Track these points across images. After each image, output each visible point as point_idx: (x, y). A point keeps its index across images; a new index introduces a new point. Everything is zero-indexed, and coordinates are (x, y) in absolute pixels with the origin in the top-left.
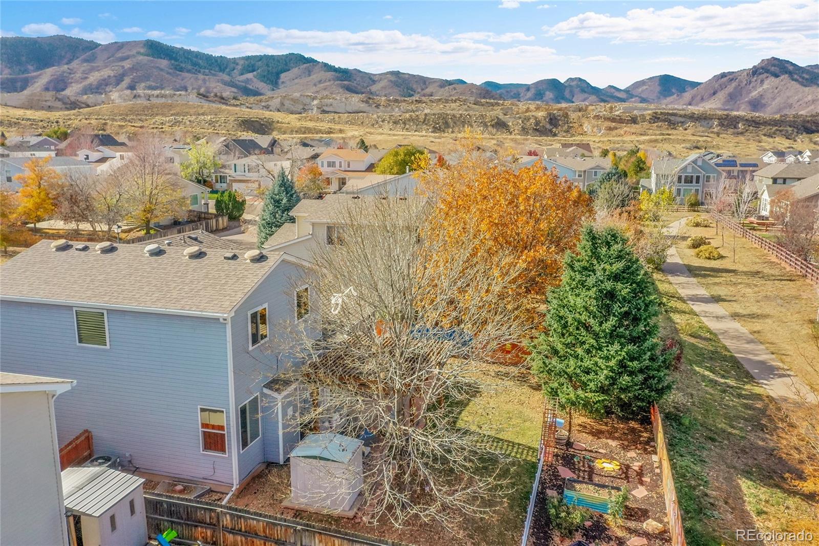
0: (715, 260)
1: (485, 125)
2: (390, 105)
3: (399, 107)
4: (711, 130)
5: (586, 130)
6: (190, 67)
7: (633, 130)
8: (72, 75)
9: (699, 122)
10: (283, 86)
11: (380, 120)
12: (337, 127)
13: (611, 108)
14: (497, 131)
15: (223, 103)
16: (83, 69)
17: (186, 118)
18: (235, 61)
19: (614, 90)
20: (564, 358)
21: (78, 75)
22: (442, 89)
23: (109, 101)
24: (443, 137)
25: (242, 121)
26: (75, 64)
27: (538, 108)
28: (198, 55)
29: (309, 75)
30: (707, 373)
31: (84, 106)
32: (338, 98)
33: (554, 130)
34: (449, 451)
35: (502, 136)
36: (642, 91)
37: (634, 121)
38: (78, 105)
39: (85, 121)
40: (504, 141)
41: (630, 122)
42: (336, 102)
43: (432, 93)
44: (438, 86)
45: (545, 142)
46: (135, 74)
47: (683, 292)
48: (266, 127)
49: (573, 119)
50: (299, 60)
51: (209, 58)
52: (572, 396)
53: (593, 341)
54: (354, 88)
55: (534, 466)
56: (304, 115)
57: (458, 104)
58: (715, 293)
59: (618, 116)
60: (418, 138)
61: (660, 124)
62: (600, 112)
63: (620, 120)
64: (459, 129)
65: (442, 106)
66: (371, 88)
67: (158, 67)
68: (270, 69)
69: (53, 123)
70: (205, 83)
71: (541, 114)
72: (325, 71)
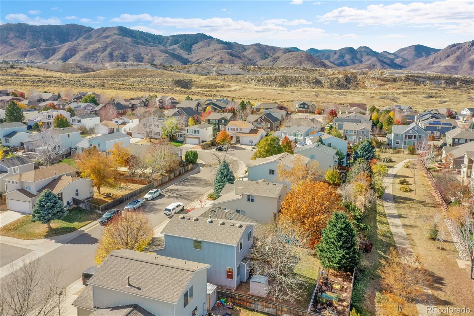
0: (408, 192)
1: (309, 82)
2: (255, 70)
3: (261, 72)
4: (440, 86)
5: (366, 86)
6: (143, 42)
7: (394, 86)
8: (79, 47)
9: (434, 81)
10: (194, 52)
11: (250, 79)
12: (227, 84)
13: (382, 73)
14: (316, 86)
15: (165, 69)
16: (85, 43)
17: (146, 79)
18: (167, 38)
19: (387, 54)
20: (326, 252)
21: (82, 47)
22: (285, 54)
23: (104, 68)
24: (285, 90)
25: (176, 81)
26: (80, 40)
27: (339, 73)
28: (147, 34)
29: (209, 46)
30: (382, 253)
31: (91, 70)
32: (227, 67)
33: (348, 85)
34: (292, 284)
35: (319, 89)
36: (404, 54)
37: (395, 80)
38: (88, 70)
39: (94, 81)
40: (320, 93)
41: (392, 81)
42: (226, 68)
43: (279, 57)
44: (282, 52)
45: (343, 93)
46: (113, 46)
47: (387, 212)
48: (189, 84)
49: (359, 79)
50: (203, 37)
51: (153, 36)
52: (328, 264)
53: (335, 248)
54: (234, 54)
55: (315, 285)
56: (208, 76)
57: (294, 70)
58: (400, 213)
59: (386, 78)
60: (271, 91)
61: (410, 82)
62: (375, 75)
63: (387, 80)
64: (294, 84)
65: (285, 71)
66: (243, 53)
67: (125, 42)
68: (187, 42)
69: (77, 82)
70: (151, 51)
71: (341, 76)
72: (218, 44)
